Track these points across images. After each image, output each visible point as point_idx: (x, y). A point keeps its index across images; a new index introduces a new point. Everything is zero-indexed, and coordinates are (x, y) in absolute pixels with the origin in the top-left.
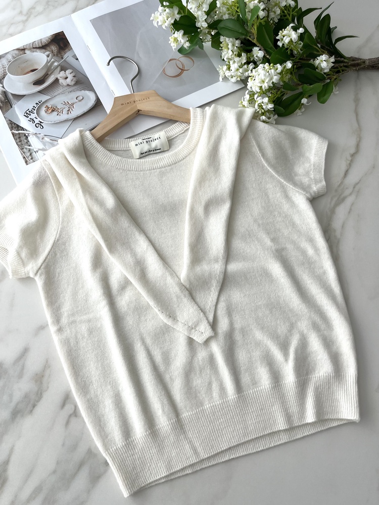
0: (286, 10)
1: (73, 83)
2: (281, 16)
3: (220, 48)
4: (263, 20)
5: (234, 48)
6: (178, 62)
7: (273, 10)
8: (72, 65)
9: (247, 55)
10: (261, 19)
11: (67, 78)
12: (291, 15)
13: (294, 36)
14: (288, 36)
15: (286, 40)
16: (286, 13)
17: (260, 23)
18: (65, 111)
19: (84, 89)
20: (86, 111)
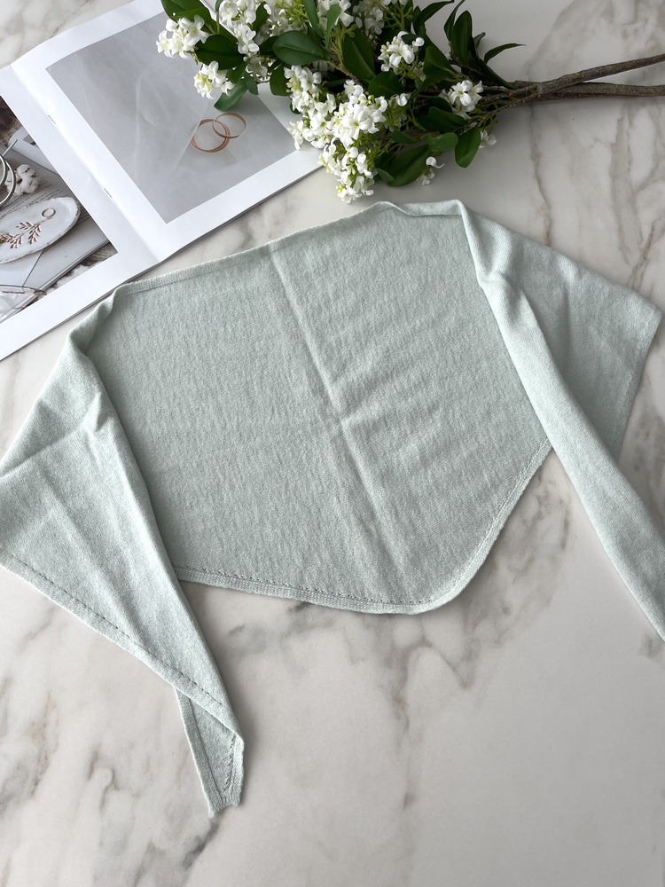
0: (393, 12)
1: (33, 188)
2: (386, 24)
3: (288, 91)
4: (349, 30)
5: (311, 87)
6: (216, 124)
7: (371, 13)
8: (27, 156)
9: (335, 97)
10: (347, 28)
11: (20, 181)
12: (403, 20)
13: (407, 53)
14: (398, 53)
15: (395, 61)
16: (394, 17)
17: (346, 35)
18: (25, 239)
19: (54, 196)
20: (63, 234)
